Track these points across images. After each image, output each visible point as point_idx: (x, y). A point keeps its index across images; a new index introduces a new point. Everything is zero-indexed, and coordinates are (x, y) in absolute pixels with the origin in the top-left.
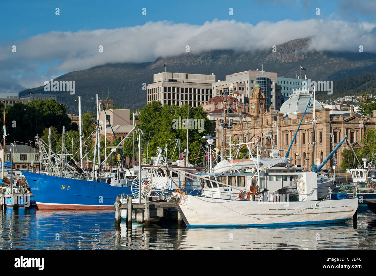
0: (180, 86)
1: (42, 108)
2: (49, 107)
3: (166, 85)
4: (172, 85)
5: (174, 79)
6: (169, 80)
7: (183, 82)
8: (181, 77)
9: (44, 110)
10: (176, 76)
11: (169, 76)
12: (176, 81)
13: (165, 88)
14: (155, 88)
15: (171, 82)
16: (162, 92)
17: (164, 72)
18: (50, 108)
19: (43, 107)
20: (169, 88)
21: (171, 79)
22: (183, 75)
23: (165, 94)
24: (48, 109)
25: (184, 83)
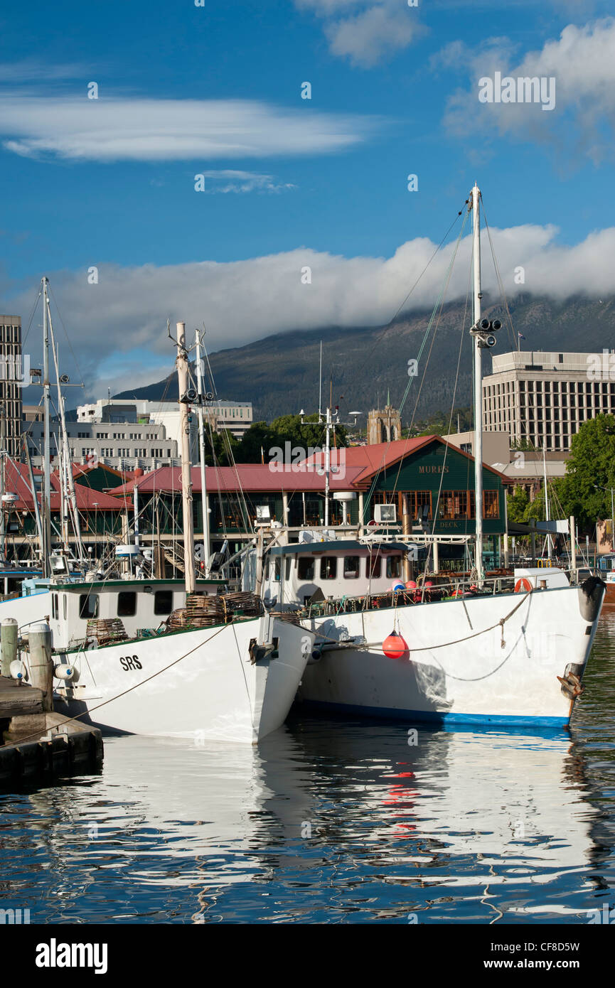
0: (552, 379)
1: (300, 433)
2: (313, 431)
3: (522, 378)
4: (535, 377)
5: (535, 364)
6: (526, 366)
7: (555, 370)
8: (549, 359)
9: (305, 436)
10: (540, 358)
11: (525, 358)
12: (540, 368)
13: (522, 384)
14: (499, 385)
15: (529, 372)
16: (515, 392)
17: (517, 350)
18: (316, 432)
19: (301, 430)
20: (530, 383)
21: (530, 364)
22: (554, 356)
23: (522, 396)
24: (312, 434)
25: (557, 373)
